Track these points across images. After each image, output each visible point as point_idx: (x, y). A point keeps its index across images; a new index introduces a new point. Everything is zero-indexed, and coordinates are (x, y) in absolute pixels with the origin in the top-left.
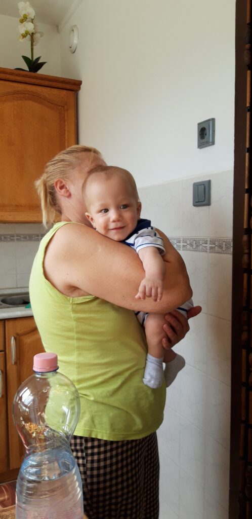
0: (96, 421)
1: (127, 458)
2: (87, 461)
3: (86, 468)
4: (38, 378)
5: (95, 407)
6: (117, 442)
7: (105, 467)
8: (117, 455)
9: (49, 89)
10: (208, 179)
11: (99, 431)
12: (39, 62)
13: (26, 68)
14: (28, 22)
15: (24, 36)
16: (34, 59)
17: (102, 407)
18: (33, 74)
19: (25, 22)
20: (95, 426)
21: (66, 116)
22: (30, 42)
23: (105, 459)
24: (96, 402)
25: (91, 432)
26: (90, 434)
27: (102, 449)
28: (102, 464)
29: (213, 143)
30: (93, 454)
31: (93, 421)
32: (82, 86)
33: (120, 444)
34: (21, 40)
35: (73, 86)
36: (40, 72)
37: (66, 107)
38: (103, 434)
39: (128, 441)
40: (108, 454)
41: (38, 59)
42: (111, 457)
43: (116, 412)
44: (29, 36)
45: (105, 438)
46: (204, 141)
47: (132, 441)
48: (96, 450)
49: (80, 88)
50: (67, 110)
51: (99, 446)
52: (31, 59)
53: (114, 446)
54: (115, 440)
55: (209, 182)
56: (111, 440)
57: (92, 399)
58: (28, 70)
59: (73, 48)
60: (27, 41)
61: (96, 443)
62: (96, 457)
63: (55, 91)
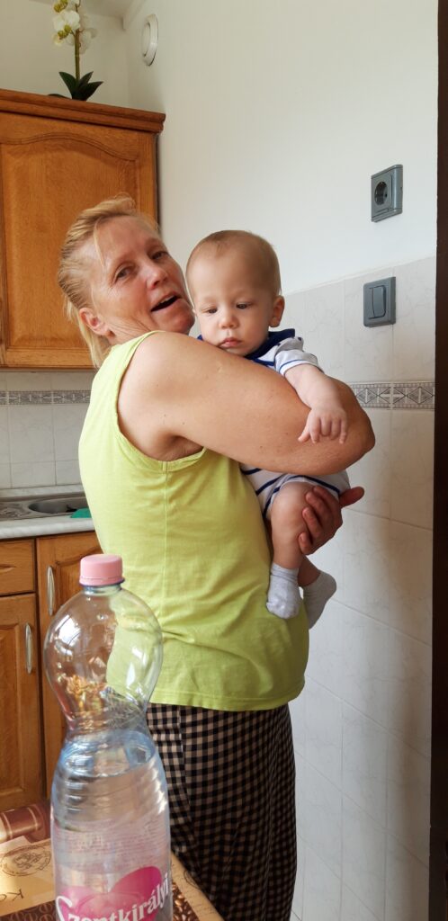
0: (200, 680)
1: (250, 742)
2: (185, 747)
3: (183, 759)
4: (88, 596)
5: (197, 656)
6: (235, 714)
7: (216, 756)
8: (235, 737)
9: (107, 130)
10: (391, 276)
11: (204, 695)
12: (90, 82)
13: (67, 93)
14: (69, 10)
15: (62, 36)
16: (81, 76)
17: (208, 655)
18: (79, 103)
19: (64, 11)
20: (198, 687)
21: (138, 179)
22: (74, 47)
23: (216, 743)
24: (198, 646)
25: (191, 697)
26: (191, 701)
27: (210, 726)
28: (210, 751)
29: (399, 211)
30: (194, 735)
31: (194, 679)
32: (165, 124)
33: (239, 717)
34: (58, 43)
35: (150, 124)
36: (92, 99)
37: (137, 161)
38: (212, 700)
39: (251, 712)
40: (221, 735)
41: (88, 76)
42: (225, 740)
43: (232, 662)
44: (70, 38)
45: (215, 707)
46: (383, 206)
47: (259, 713)
48: (200, 729)
49: (161, 128)
50: (140, 167)
51: (205, 722)
52: (75, 76)
53: (230, 720)
54: (232, 710)
55: (393, 280)
56: (226, 709)
57: (192, 640)
58: (69, 96)
59: (150, 56)
60: (67, 45)
61: (200, 717)
62: (200, 741)
63: (118, 134)
